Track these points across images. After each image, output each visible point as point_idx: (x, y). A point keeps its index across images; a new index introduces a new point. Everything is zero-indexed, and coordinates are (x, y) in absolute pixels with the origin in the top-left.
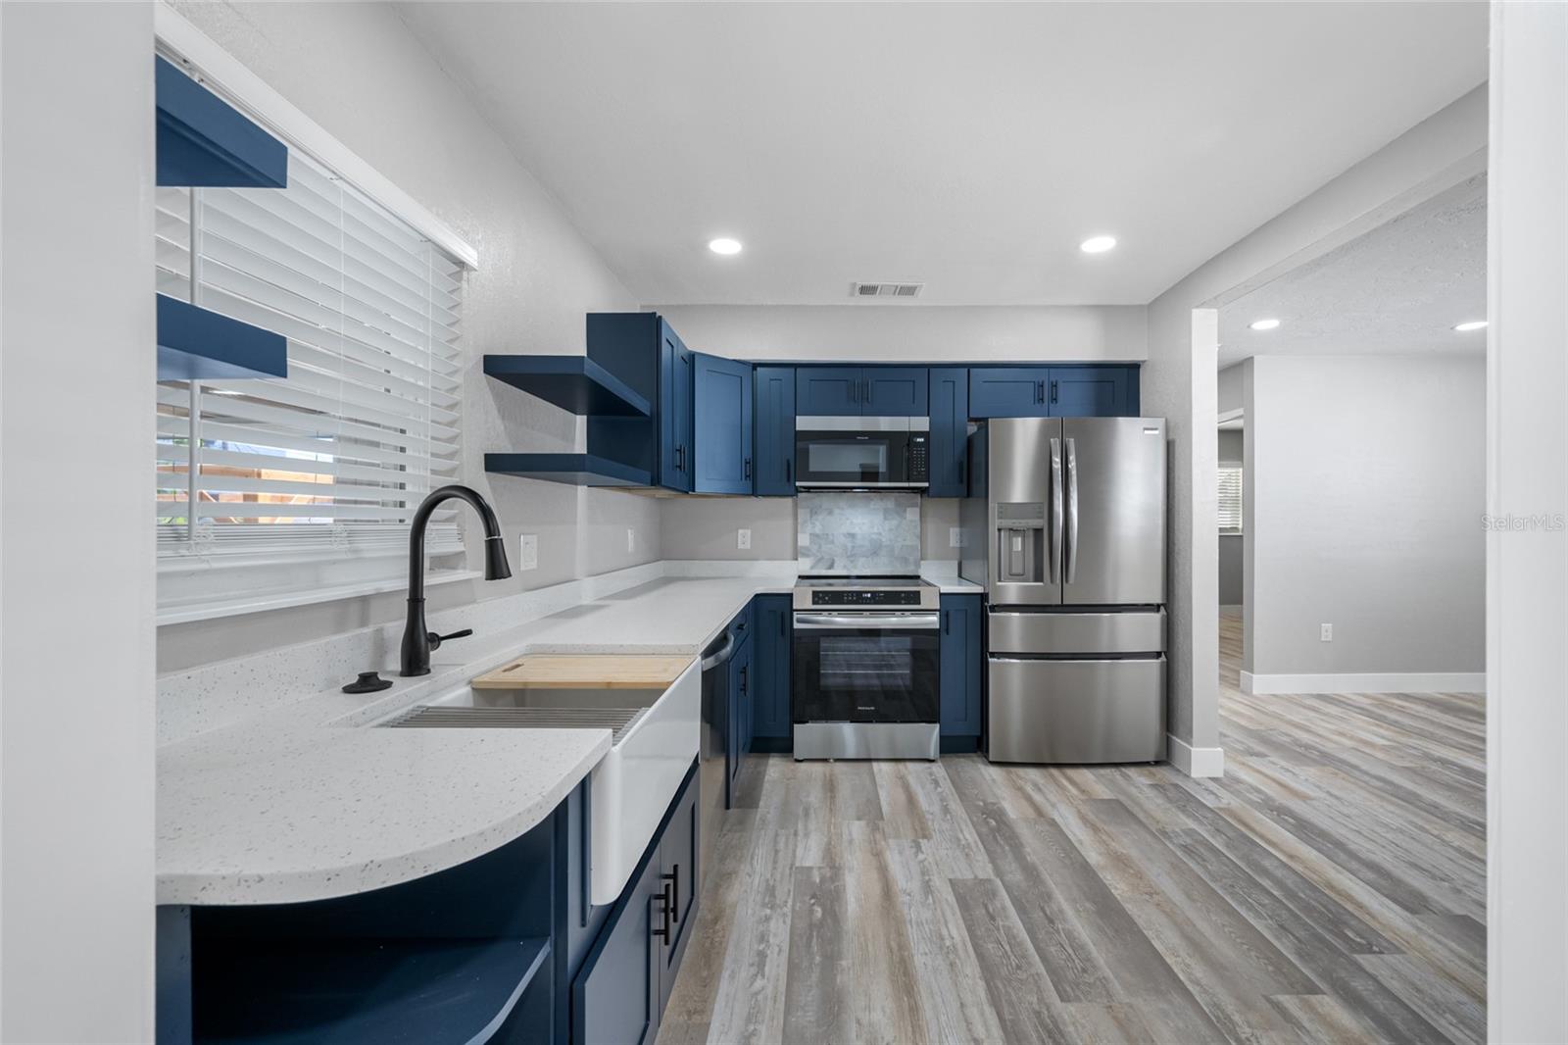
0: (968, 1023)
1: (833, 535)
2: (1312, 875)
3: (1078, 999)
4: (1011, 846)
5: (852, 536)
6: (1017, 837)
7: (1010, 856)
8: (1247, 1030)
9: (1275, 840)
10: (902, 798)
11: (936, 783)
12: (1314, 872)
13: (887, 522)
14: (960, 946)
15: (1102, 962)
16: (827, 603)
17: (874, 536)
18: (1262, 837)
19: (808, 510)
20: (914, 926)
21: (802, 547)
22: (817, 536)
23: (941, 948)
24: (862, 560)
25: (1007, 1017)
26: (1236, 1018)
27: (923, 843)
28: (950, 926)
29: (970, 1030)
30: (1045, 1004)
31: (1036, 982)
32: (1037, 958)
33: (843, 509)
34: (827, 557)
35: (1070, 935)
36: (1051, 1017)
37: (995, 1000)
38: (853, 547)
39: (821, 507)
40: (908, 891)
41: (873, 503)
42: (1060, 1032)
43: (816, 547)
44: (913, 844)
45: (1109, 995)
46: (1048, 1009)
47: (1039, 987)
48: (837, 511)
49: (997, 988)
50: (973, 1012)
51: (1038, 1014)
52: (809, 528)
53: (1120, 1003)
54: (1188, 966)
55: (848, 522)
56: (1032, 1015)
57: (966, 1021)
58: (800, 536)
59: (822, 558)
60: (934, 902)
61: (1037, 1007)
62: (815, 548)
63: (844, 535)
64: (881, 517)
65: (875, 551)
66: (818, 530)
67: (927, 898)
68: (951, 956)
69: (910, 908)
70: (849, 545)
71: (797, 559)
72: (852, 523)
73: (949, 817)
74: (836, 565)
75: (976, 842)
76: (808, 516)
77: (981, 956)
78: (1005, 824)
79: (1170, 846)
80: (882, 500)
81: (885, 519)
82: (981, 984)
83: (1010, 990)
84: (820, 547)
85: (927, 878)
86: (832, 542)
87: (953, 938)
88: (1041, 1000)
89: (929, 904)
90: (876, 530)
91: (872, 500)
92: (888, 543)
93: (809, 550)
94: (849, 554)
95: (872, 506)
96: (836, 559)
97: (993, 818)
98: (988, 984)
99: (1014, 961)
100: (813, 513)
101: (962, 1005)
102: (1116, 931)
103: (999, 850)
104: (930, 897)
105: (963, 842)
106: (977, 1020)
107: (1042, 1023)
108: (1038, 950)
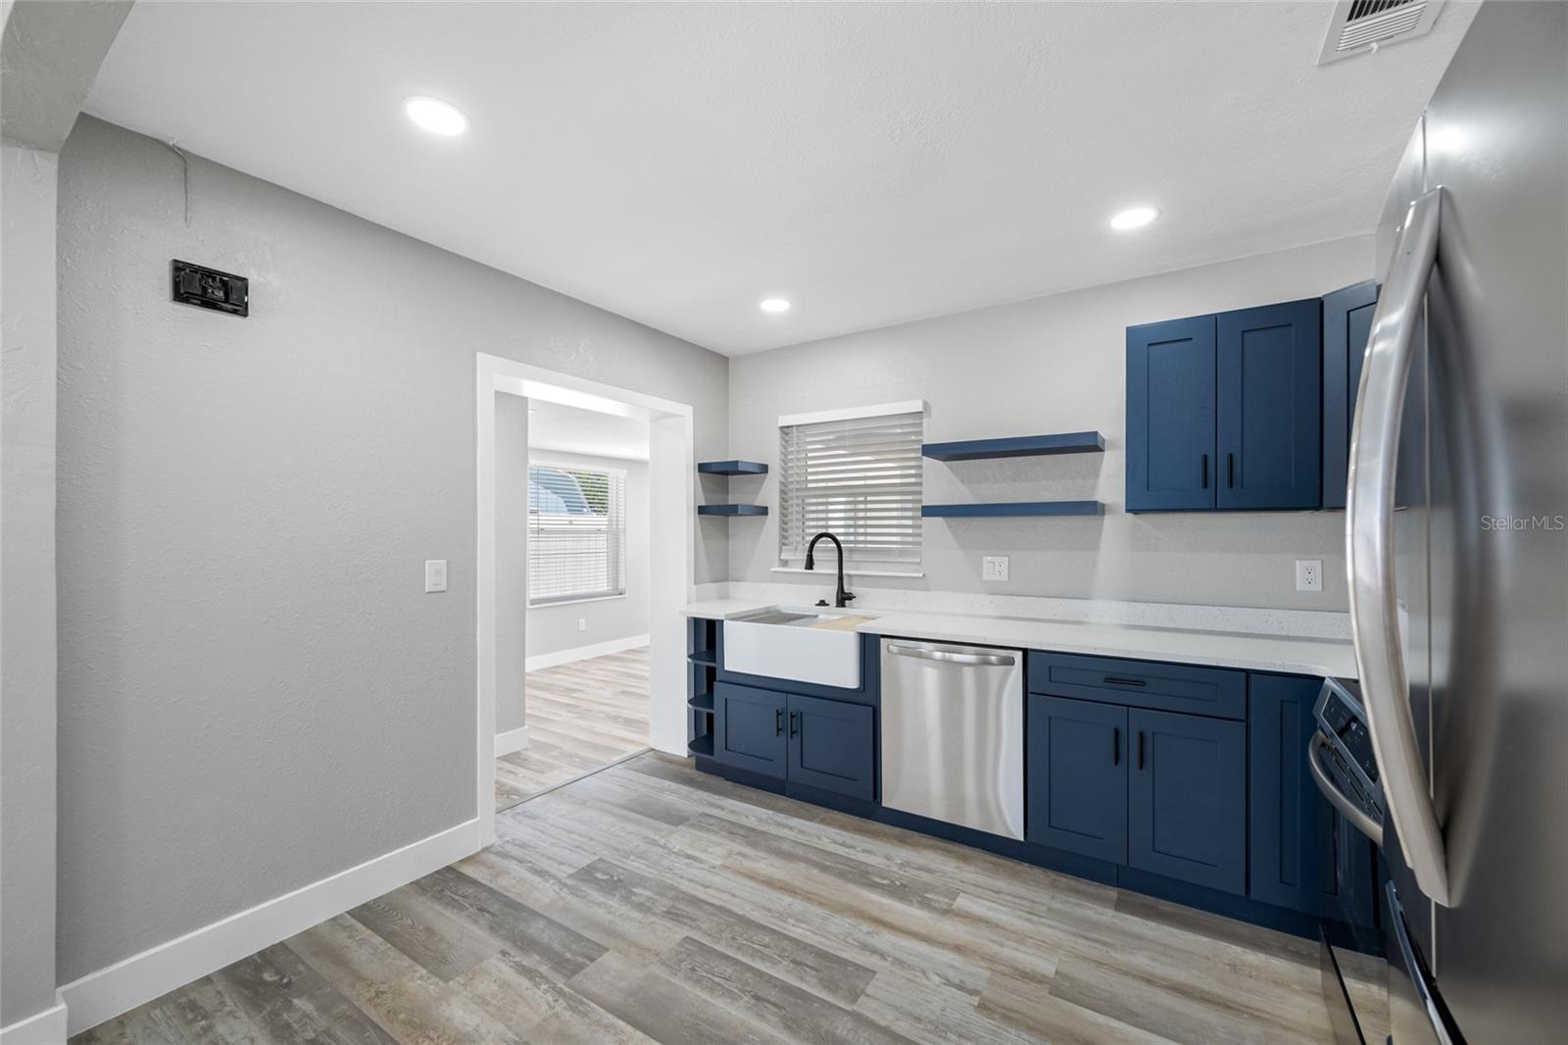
0: (721, 891)
3: (680, 945)
14: (784, 925)
15: (687, 987)
20: (825, 914)
25: (706, 907)
27: (976, 1000)
28: (810, 936)
29: (716, 887)
30: (696, 928)
31: (714, 937)
32: (730, 954)
35: (734, 998)
36: (685, 922)
37: (722, 909)
42: (674, 920)
45: (663, 963)
46: (691, 926)
47: (709, 935)
49: (730, 917)
50: (726, 897)
51: (693, 920)
53: (653, 963)
56: (694, 916)
60: (847, 942)
68: (776, 915)
69: (851, 925)
77: (763, 928)
82: (740, 913)
83: (722, 921)
87: (794, 928)
88: (699, 928)
89: (847, 938)
98: (736, 914)
99: (740, 940)
101: (734, 895)
106: (720, 895)
107: (687, 917)
108: (737, 962)
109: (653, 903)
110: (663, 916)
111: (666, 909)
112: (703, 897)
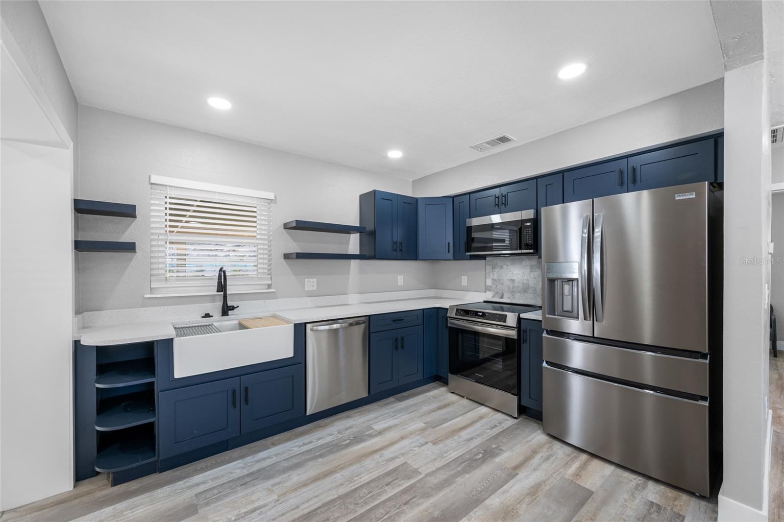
1: (503, 280)
4: (463, 469)
5: (513, 281)
6: (475, 468)
7: (451, 473)
10: (462, 425)
13: (532, 273)
16: (461, 316)
17: (525, 282)
19: (491, 266)
20: (359, 466)
21: (488, 286)
22: (495, 280)
24: (518, 295)
28: (369, 475)
31: (350, 512)
32: (369, 507)
33: (508, 266)
34: (500, 292)
37: (326, 504)
38: (513, 287)
39: (497, 264)
40: (383, 455)
41: (524, 262)
43: (495, 286)
44: (423, 443)
47: (348, 514)
48: (505, 267)
50: (315, 500)
52: (491, 276)
55: (511, 273)
58: (487, 280)
59: (497, 293)
60: (383, 465)
63: (508, 280)
64: (528, 270)
65: (525, 289)
66: (495, 277)
67: (383, 462)
69: (371, 460)
70: (511, 286)
71: (486, 292)
72: (512, 273)
73: (463, 443)
74: (504, 296)
76: (491, 270)
77: (354, 490)
78: (485, 459)
80: (529, 260)
81: (531, 271)
82: (335, 496)
84: (497, 286)
85: (400, 456)
86: (502, 284)
87: (361, 478)
89: (379, 464)
90: (525, 278)
91: (524, 260)
92: (533, 286)
93: (491, 287)
94: (511, 291)
95: (523, 264)
96: (504, 293)
97: (485, 455)
99: (359, 502)
100: (493, 268)
101: (316, 497)
103: (452, 467)
105: (445, 455)
108: (377, 506)
112: (306, 511)
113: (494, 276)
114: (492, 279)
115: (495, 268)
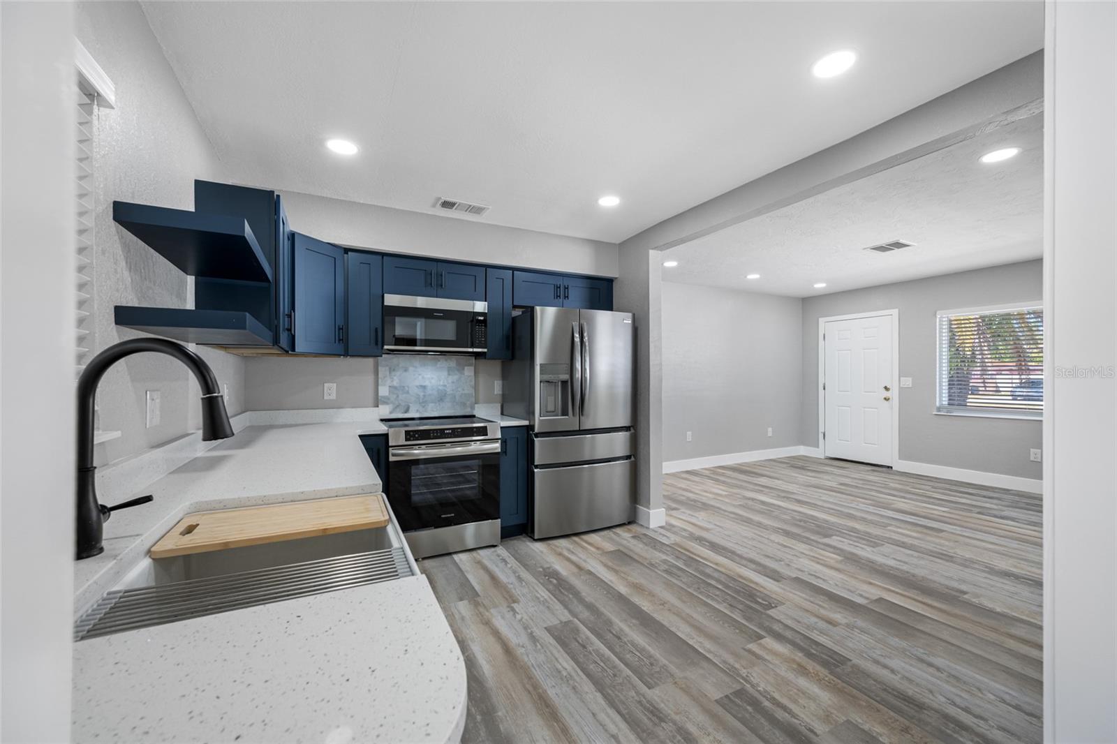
0: (603, 726)
1: (408, 387)
2: (729, 572)
3: (657, 684)
4: (572, 594)
5: (424, 387)
6: (574, 588)
7: (575, 602)
8: (744, 671)
9: (705, 556)
10: (486, 578)
11: (504, 560)
12: (730, 570)
13: (451, 377)
14: (573, 674)
15: (658, 656)
16: (417, 439)
17: (440, 388)
18: (699, 556)
19: (387, 368)
20: (537, 669)
21: (382, 397)
22: (395, 388)
23: (562, 679)
24: (431, 405)
25: (624, 712)
26: (737, 666)
27: (515, 605)
28: (560, 660)
29: (606, 730)
30: (641, 694)
31: (629, 682)
32: (622, 665)
33: (416, 367)
34: (403, 404)
35: (633, 644)
36: (648, 702)
37: (612, 704)
38: (424, 396)
39: (398, 365)
40: (521, 644)
41: (439, 363)
42: (657, 709)
43: (395, 396)
44: (509, 609)
45: (672, 676)
46: (644, 698)
47: (632, 684)
48: (411, 369)
49: (608, 694)
50: (602, 716)
51: (640, 702)
52: (389, 382)
53: (680, 678)
54: (700, 642)
55: (420, 377)
56: (638, 705)
57: (601, 725)
58: (380, 388)
59: (398, 406)
60: (542, 647)
61: (636, 698)
62: (393, 397)
63: (417, 387)
64: (446, 373)
65: (441, 398)
66: (395, 383)
67: (536, 646)
68: (571, 682)
69: (528, 656)
70: (422, 394)
71: (378, 407)
72: (423, 378)
73: (524, 584)
74: (410, 409)
75: (549, 597)
76: (388, 373)
77: (588, 675)
78: (561, 579)
79: (659, 572)
80: (446, 360)
81: (449, 375)
82: (598, 695)
83: (617, 692)
84: (398, 396)
85: (529, 631)
86: (408, 392)
87: (566, 669)
88: (638, 693)
89: (540, 650)
90: (441, 383)
91: (439, 361)
92: (452, 392)
93: (389, 399)
94: (421, 401)
95: (438, 366)
96: (411, 405)
97: (553, 578)
98: (603, 694)
99: (610, 672)
100: (392, 370)
101: (594, 715)
102: (656, 633)
103: (567, 599)
104: (538, 644)
105: (542, 599)
106: (607, 721)
107: (645, 708)
108: (621, 659)
109: (674, 737)
110: (666, 716)
111: (663, 724)
112: (623, 725)
113: (392, 381)
114: (390, 387)
115: (394, 370)
